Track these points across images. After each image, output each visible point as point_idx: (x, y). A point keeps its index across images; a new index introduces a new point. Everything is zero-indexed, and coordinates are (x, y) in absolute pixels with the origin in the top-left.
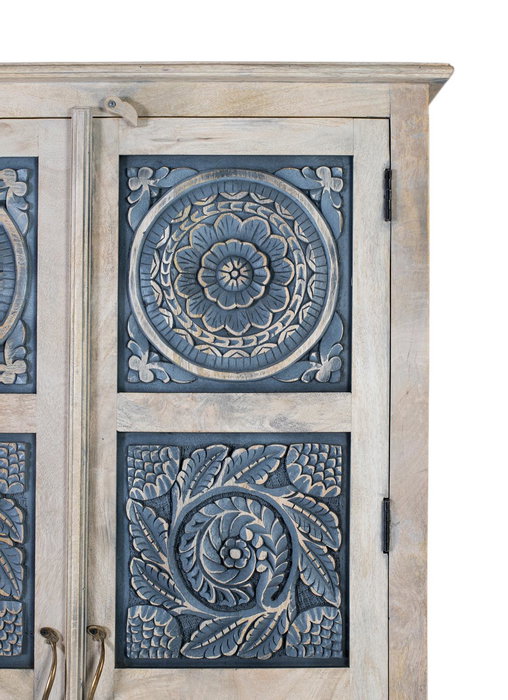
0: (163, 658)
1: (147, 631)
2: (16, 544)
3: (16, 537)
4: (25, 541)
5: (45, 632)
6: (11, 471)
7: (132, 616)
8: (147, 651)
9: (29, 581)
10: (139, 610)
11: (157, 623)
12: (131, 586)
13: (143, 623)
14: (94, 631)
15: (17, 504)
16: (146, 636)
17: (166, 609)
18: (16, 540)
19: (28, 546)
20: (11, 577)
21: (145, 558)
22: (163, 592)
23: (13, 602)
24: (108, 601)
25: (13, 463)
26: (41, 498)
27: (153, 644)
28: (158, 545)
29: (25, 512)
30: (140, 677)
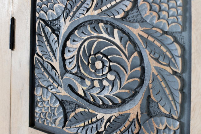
2: (175, 73)
3: (175, 67)
4: (183, 71)
6: (171, 13)
9: (186, 105)
15: (176, 40)
18: (175, 70)
19: (185, 76)
20: (171, 99)
23: (171, 120)
25: (172, 7)
26: (197, 38)
29: (183, 48)
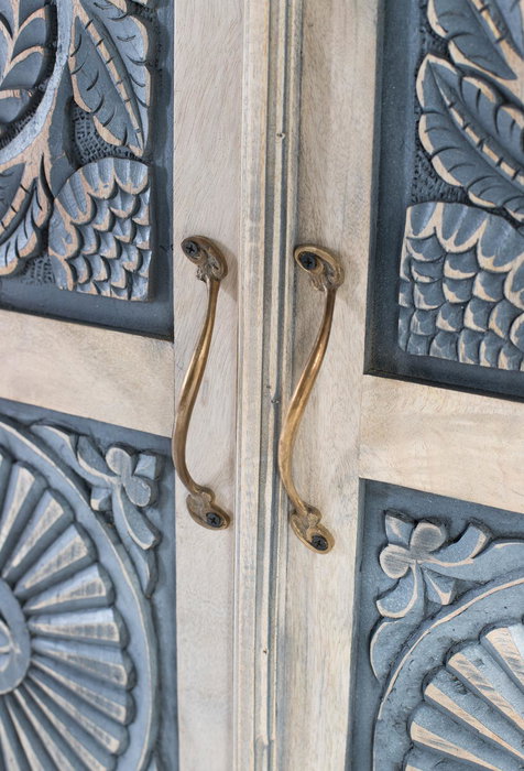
0: (495, 368)
1: (455, 283)
2: (136, 8)
5: (194, 247)
7: (416, 230)
8: (452, 339)
10: (436, 216)
11: (485, 262)
12: (419, 145)
13: (445, 254)
14: (311, 259)
16: (451, 296)
17: (513, 222)
19: (163, 15)
20: (124, 96)
21: (458, 57)
22: (507, 170)
23: (129, 163)
24: (352, 180)
27: (470, 322)
28: (500, 20)
30: (429, 411)
